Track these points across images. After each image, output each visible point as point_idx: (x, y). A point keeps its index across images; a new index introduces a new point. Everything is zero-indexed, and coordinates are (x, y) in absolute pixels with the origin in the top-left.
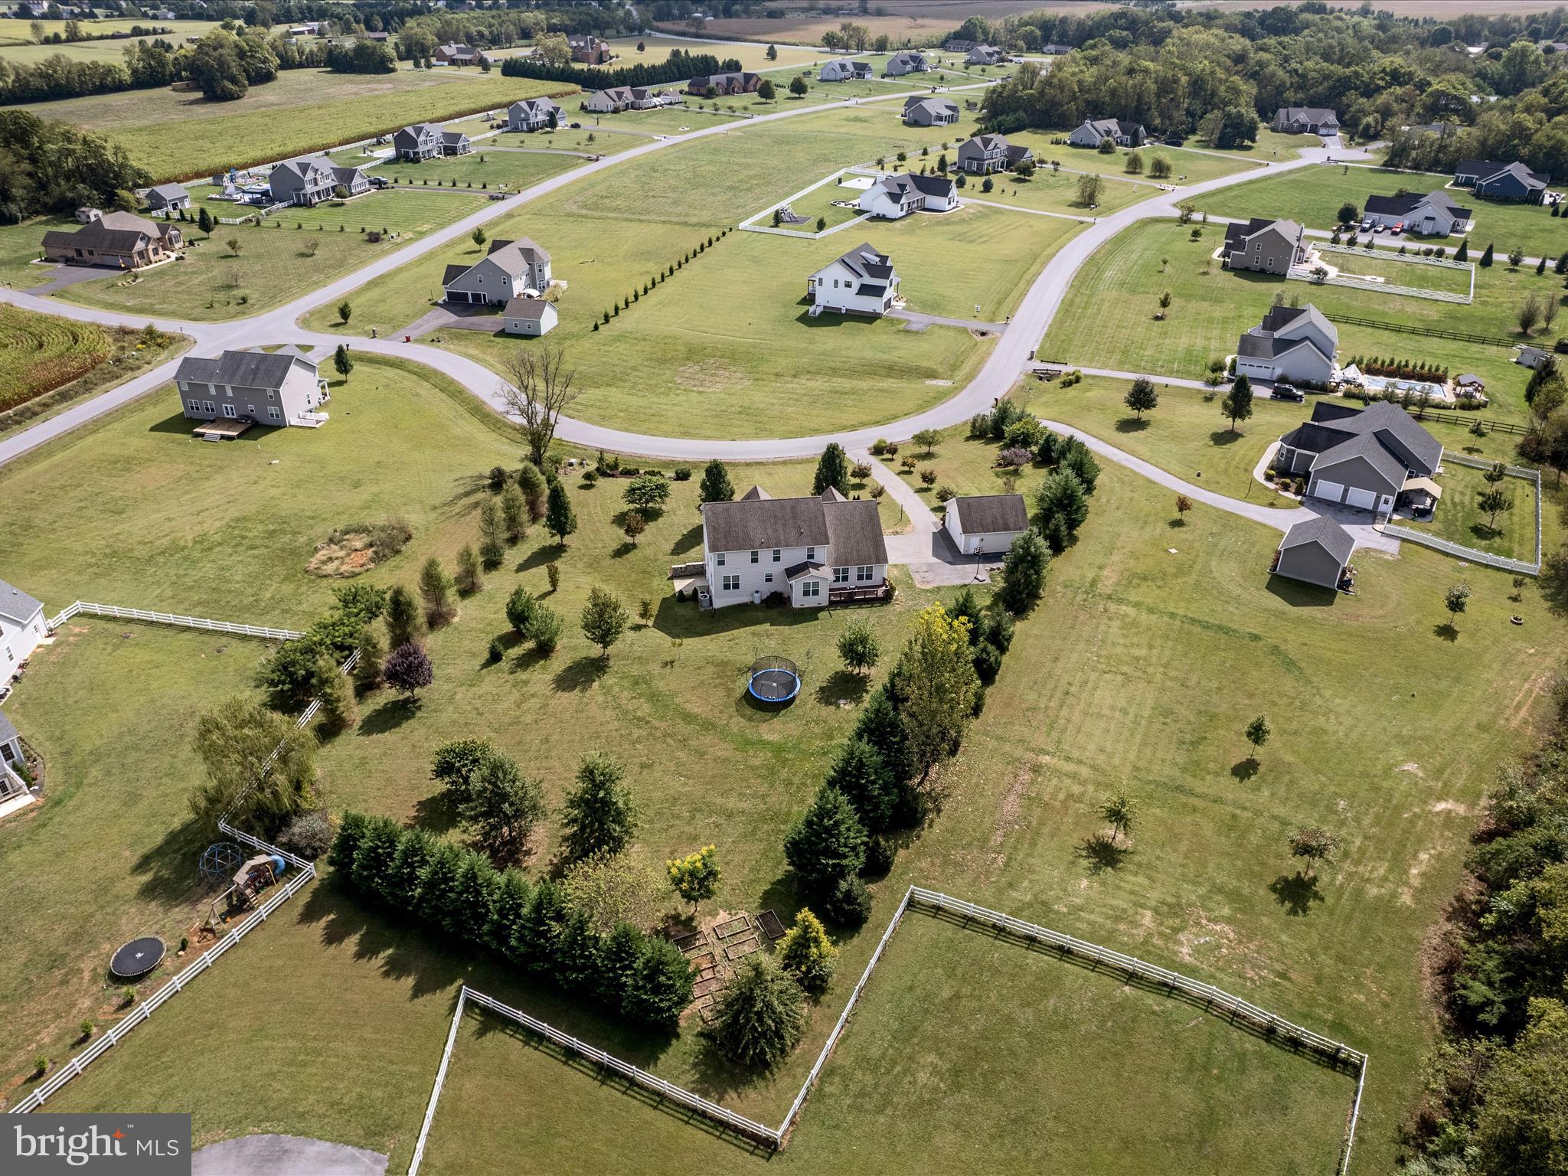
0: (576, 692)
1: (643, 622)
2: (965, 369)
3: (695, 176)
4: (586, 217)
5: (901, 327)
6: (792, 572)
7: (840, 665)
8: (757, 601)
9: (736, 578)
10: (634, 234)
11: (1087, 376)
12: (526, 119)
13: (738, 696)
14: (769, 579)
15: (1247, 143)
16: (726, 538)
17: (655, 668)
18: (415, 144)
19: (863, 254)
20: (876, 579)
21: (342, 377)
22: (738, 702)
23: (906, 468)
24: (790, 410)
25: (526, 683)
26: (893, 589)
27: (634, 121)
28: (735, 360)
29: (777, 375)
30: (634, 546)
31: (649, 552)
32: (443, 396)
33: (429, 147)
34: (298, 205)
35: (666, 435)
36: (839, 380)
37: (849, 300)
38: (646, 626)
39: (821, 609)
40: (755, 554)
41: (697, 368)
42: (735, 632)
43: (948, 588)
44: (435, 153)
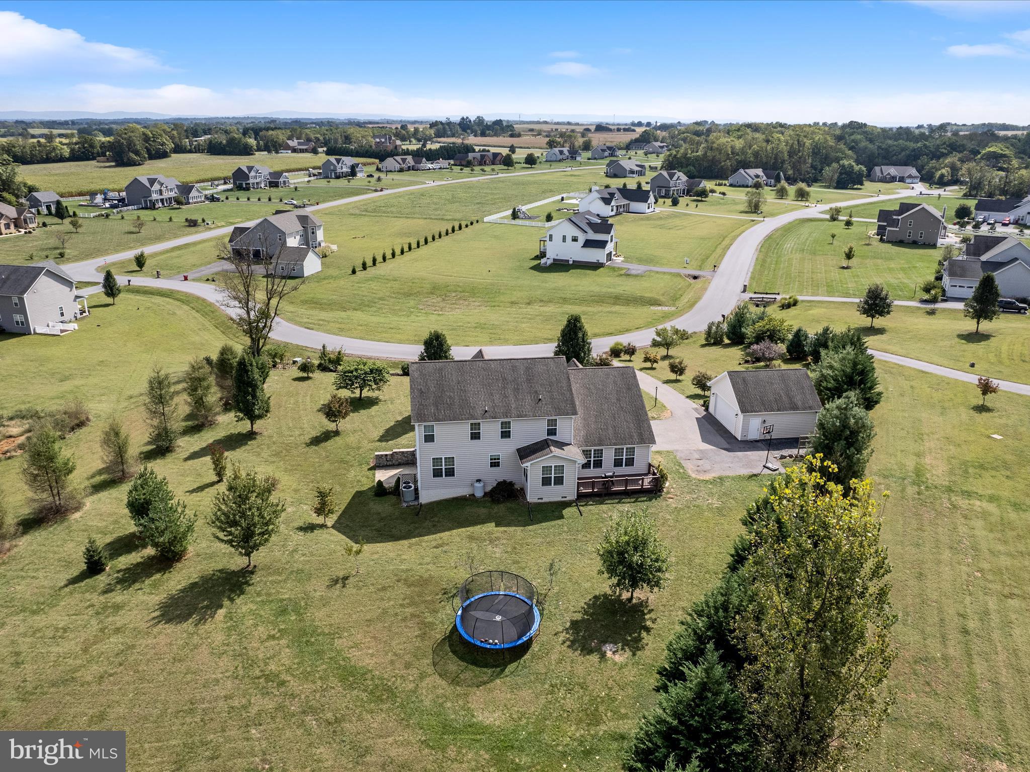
0: (188, 625)
1: (320, 520)
2: (685, 300)
3: (453, 197)
4: (365, 215)
5: (623, 272)
6: (525, 453)
7: (605, 585)
8: (479, 494)
9: (450, 460)
10: (400, 224)
11: (803, 301)
12: (335, 170)
13: (439, 637)
14: (495, 463)
15: (859, 186)
16: (436, 405)
17: (318, 588)
18: (247, 178)
19: (587, 216)
20: (639, 466)
21: (109, 300)
22: (437, 649)
23: (648, 365)
24: (524, 325)
25: (117, 608)
26: (663, 477)
27: (414, 176)
28: (474, 294)
29: (512, 303)
30: (337, 433)
31: (352, 439)
32: (197, 315)
33: (258, 180)
34: (146, 208)
35: (400, 342)
36: (570, 307)
37: (575, 252)
38: (323, 526)
39: (566, 504)
40: (475, 426)
41: (439, 299)
42: (445, 535)
43: (733, 478)
44: (263, 186)
